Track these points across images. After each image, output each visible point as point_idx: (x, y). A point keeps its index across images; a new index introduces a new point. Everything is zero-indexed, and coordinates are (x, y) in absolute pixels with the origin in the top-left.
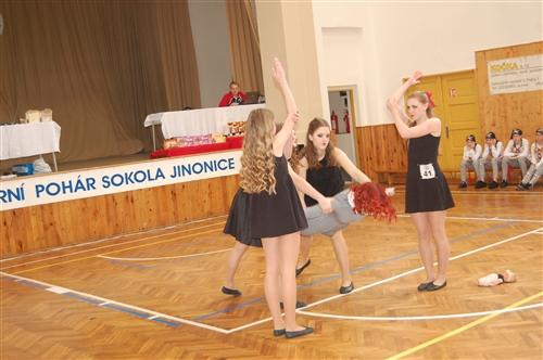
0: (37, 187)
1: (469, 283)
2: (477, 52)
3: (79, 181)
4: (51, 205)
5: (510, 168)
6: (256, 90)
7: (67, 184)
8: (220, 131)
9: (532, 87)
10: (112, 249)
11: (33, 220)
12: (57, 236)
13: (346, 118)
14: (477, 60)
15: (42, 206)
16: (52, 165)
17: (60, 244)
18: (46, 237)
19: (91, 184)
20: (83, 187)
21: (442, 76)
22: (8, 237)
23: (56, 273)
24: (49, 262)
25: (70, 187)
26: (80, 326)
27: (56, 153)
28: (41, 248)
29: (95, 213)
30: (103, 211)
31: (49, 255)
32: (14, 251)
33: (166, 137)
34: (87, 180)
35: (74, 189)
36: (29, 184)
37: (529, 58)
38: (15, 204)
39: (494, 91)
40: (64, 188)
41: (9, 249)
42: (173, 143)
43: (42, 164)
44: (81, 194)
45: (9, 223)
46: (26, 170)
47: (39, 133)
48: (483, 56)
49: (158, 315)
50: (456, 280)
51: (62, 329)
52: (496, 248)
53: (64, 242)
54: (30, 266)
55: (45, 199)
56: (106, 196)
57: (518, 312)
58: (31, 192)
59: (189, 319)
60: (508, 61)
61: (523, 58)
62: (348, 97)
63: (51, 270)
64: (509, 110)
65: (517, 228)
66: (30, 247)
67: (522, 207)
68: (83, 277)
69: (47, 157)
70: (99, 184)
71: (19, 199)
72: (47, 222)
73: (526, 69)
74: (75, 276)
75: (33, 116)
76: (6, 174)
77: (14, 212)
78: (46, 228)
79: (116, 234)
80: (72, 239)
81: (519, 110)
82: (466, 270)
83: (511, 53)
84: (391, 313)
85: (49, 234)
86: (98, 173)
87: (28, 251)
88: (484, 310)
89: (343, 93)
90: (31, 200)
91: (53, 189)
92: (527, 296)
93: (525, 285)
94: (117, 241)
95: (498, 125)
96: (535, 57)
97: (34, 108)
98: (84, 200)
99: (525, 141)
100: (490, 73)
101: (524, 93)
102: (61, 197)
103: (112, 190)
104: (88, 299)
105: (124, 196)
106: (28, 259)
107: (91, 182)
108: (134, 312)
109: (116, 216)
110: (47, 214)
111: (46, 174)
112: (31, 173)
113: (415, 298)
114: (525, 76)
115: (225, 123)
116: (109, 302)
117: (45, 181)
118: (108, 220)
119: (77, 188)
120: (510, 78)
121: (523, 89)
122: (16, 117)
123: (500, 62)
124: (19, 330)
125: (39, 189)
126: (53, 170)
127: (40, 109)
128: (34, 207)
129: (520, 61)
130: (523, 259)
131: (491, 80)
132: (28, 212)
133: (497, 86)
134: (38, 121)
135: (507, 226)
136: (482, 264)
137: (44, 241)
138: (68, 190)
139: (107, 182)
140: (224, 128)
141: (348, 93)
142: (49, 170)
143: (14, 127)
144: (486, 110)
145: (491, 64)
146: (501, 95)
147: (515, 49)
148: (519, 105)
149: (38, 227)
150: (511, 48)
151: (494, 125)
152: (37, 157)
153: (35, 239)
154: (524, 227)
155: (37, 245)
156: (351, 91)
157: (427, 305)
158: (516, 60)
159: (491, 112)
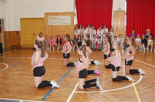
2: (45, 13)
9: (61, 24)
14: (45, 15)
21: (33, 18)
37: (61, 16)
39: (50, 24)
48: (47, 14)
60: (54, 16)
61: (59, 16)
64: (54, 29)
73: (60, 19)
81: (57, 30)
83: (55, 14)
95: (50, 33)
96: (63, 16)
100: (49, 19)
101: (59, 26)
114: (59, 21)
120: (55, 21)
123: (52, 16)
131: (49, 21)
133: (51, 23)
141: (1, 21)
144: (47, 29)
145: (49, 17)
147: (57, 13)
148: (57, 28)
151: (49, 33)
156: (3, 20)
158: (57, 16)
159: (49, 30)
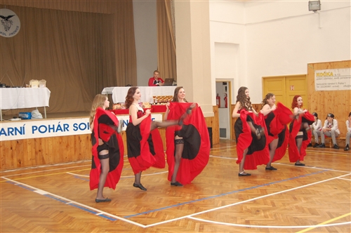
0: (33, 127)
1: (297, 207)
2: (308, 64)
3: (59, 126)
4: (40, 139)
5: (326, 137)
6: (171, 77)
7: (51, 127)
8: (148, 101)
9: (341, 88)
10: (76, 169)
11: (29, 147)
12: (43, 159)
13: (226, 98)
14: (308, 69)
15: (35, 139)
16: (43, 114)
17: (44, 163)
18: (36, 159)
19: (66, 128)
20: (61, 129)
21: (286, 77)
22: (12, 157)
23: (40, 181)
24: (37, 174)
25: (53, 128)
26: (54, 216)
27: (46, 107)
28: (32, 165)
29: (67, 146)
30: (72, 145)
31: (37, 169)
32: (15, 165)
33: (114, 102)
34: (64, 125)
35: (55, 130)
36: (28, 125)
37: (341, 70)
38: (19, 137)
39: (318, 89)
40: (50, 129)
41: (13, 165)
42: (119, 106)
43: (37, 113)
44: (60, 133)
45: (14, 148)
46: (27, 116)
47: (37, 94)
48: (312, 67)
49: (102, 213)
50: (288, 204)
51: (42, 217)
52: (314, 186)
53: (47, 162)
54: (24, 176)
55: (37, 135)
56: (75, 136)
57: (326, 227)
58: (29, 130)
59: (121, 216)
60: (327, 71)
61: (336, 70)
62: (228, 86)
63: (38, 179)
64: (326, 100)
65: (327, 174)
66: (25, 164)
67: (331, 161)
68: (57, 185)
69: (41, 109)
70: (71, 128)
71: (21, 134)
72: (38, 150)
73: (338, 76)
74: (52, 184)
75: (34, 83)
76: (14, 118)
77: (17, 142)
78: (36, 153)
79: (79, 160)
80: (52, 161)
81: (332, 101)
82: (295, 199)
83: (329, 66)
84: (247, 222)
85: (38, 157)
86: (71, 121)
87: (24, 166)
88: (305, 225)
89: (225, 83)
90: (28, 135)
91: (43, 129)
92: (332, 218)
93: (331, 211)
94: (79, 164)
95: (319, 110)
96: (344, 70)
97: (35, 79)
98: (61, 137)
99: (335, 121)
100: (316, 78)
101: (336, 91)
102: (47, 135)
103: (79, 132)
104: (59, 199)
105: (86, 137)
106: (24, 171)
107: (66, 126)
108: (88, 210)
109: (80, 148)
110: (37, 144)
111: (39, 119)
112: (30, 118)
113: (263, 214)
114: (337, 81)
115: (151, 96)
116: (72, 202)
117: (38, 124)
118: (75, 151)
119: (57, 129)
120: (328, 81)
121: (335, 89)
122: (24, 83)
123: (323, 71)
124: (15, 215)
125: (34, 129)
126: (44, 117)
127: (39, 80)
128: (30, 140)
129: (335, 72)
130: (331, 194)
131: (316, 82)
132: (26, 142)
133: (320, 86)
134: (37, 87)
135: (321, 173)
136: (304, 196)
137: (34, 161)
138: (52, 130)
139: (76, 127)
140: (151, 99)
141: (228, 83)
142: (41, 117)
143: (22, 89)
144: (312, 100)
145: (317, 72)
146: (322, 91)
147: (332, 64)
148: (333, 98)
149: (31, 152)
150: (330, 63)
151: (316, 109)
152: (35, 109)
153: (29, 159)
154: (332, 174)
155: (30, 163)
156: (230, 82)
157: (270, 219)
158: (332, 71)
159: (315, 101)
